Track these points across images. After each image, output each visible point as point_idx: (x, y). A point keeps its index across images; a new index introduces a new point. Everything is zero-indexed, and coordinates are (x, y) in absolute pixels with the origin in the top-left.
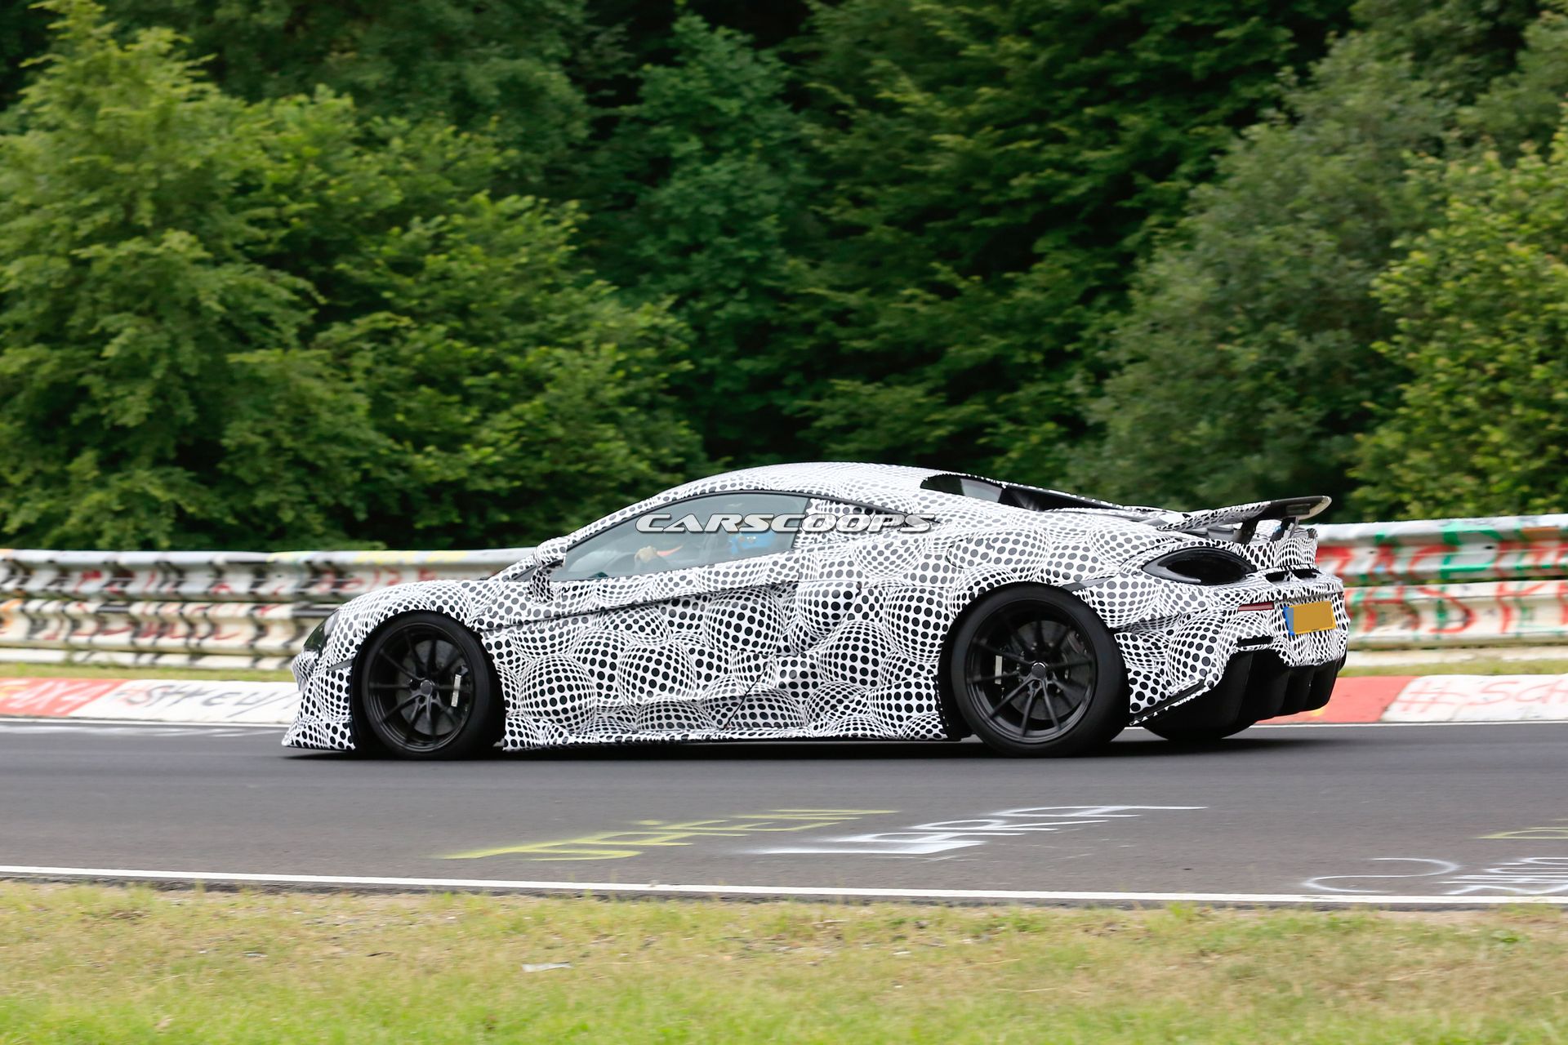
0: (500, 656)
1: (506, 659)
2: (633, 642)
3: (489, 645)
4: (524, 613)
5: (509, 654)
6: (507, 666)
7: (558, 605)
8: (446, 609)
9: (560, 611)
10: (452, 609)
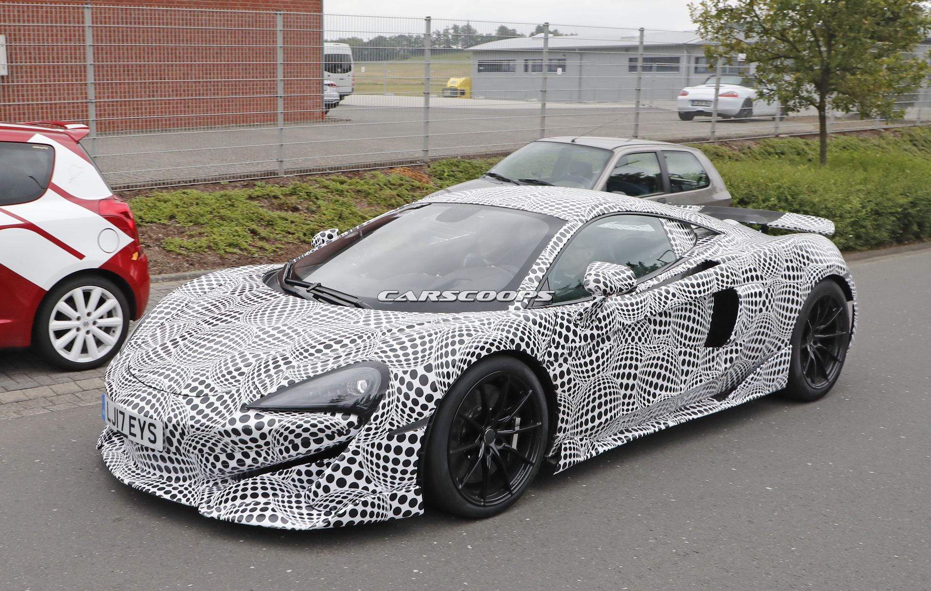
0: (563, 385)
1: (566, 387)
2: (647, 353)
3: (555, 376)
4: (577, 339)
5: (569, 381)
6: (567, 394)
7: (597, 328)
8: (523, 346)
9: (600, 332)
10: (528, 345)
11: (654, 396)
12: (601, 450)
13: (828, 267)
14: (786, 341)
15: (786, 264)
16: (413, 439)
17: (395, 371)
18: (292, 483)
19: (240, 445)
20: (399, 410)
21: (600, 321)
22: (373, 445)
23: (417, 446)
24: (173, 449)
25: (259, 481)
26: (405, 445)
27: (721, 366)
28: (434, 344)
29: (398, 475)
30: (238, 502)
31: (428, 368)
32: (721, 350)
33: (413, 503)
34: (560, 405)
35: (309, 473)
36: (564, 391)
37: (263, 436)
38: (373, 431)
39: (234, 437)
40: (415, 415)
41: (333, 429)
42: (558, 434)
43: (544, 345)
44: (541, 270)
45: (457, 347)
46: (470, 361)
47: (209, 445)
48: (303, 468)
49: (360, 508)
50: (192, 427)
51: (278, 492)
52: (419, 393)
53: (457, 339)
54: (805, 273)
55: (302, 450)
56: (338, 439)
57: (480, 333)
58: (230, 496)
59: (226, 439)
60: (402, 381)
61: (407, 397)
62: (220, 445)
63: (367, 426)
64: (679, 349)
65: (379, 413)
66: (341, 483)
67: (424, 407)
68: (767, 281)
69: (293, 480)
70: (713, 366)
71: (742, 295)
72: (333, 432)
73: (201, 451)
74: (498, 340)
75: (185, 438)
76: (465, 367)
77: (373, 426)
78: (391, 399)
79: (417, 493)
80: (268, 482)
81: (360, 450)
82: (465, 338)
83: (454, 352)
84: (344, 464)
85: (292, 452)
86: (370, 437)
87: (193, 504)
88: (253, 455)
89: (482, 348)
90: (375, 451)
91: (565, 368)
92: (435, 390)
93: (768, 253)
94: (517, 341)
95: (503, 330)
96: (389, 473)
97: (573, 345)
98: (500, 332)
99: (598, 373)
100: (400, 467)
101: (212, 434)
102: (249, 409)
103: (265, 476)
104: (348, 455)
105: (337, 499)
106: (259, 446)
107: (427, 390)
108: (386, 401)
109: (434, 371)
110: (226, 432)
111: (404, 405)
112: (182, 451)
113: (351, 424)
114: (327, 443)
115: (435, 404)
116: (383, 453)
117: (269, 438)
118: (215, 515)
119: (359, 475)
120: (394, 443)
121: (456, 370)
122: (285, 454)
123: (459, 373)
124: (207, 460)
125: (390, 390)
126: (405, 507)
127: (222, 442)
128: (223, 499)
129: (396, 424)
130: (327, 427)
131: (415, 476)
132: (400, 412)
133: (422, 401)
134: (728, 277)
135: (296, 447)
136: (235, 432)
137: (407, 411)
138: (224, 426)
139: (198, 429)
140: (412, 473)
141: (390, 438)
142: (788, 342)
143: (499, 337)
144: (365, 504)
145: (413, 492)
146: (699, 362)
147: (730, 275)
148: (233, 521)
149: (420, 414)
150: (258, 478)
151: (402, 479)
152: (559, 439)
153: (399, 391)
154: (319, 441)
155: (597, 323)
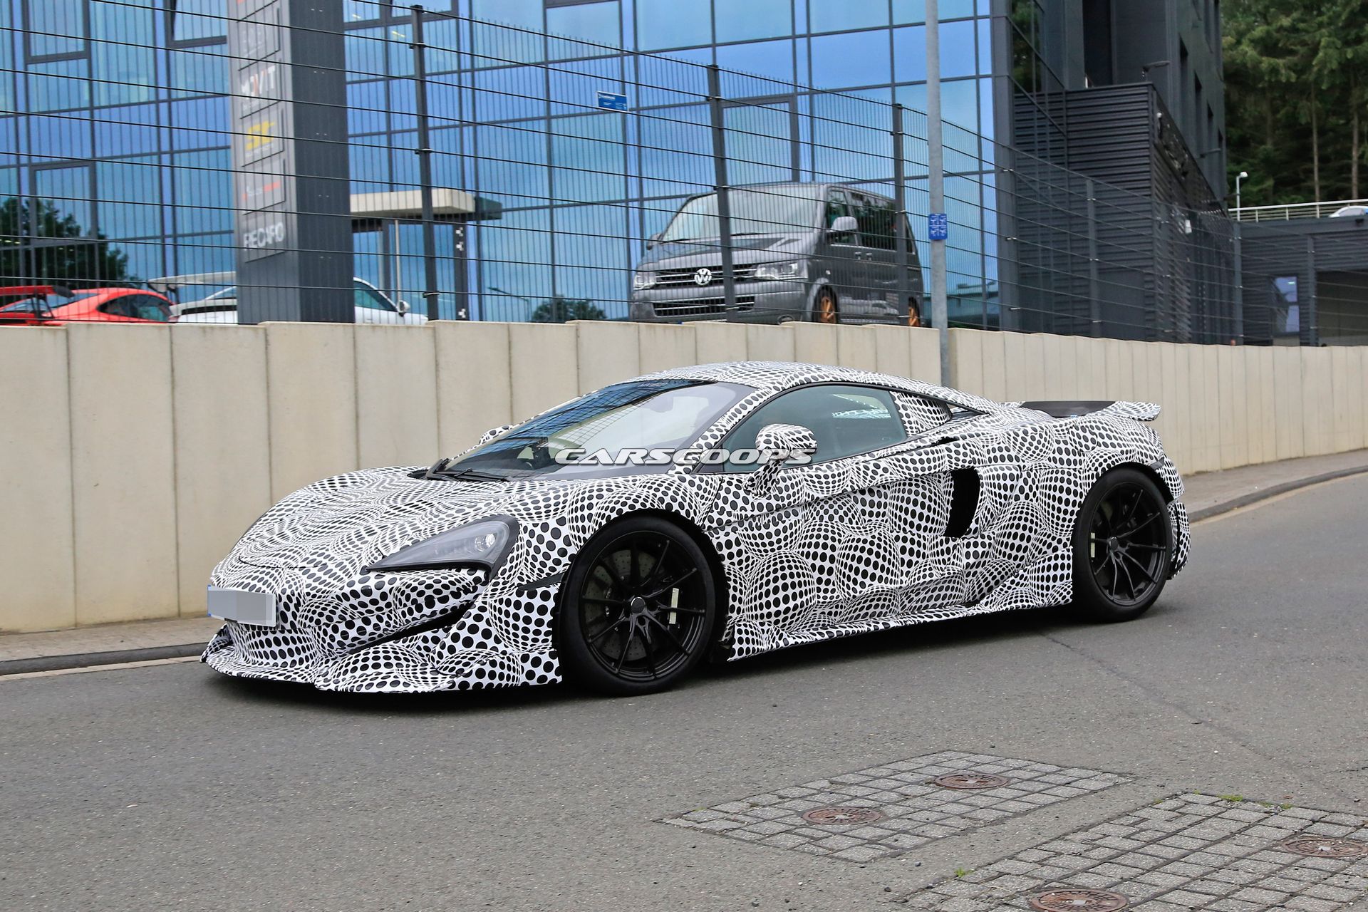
11: (863, 585)
12: (791, 641)
13: (1122, 452)
14: (1064, 540)
15: (1056, 446)
16: (545, 596)
17: (524, 523)
18: (417, 651)
19: (360, 609)
20: (528, 564)
21: (780, 491)
22: (501, 601)
23: (551, 604)
24: (288, 626)
25: (381, 650)
26: (537, 602)
27: (961, 560)
28: (569, 498)
29: (531, 636)
30: (359, 673)
31: (562, 521)
32: (959, 541)
33: (548, 667)
34: (730, 580)
35: (436, 640)
36: (733, 564)
37: (384, 596)
38: (501, 586)
39: (353, 601)
40: (546, 570)
41: (458, 585)
42: (730, 614)
43: (703, 509)
44: (714, 437)
45: (594, 501)
46: (609, 516)
47: (327, 613)
48: (429, 634)
49: (488, 668)
50: (308, 594)
51: (403, 662)
52: (551, 546)
53: (595, 494)
54: (1086, 458)
55: (427, 611)
56: (464, 597)
57: (622, 489)
58: (350, 668)
59: (345, 604)
60: (532, 534)
61: (537, 550)
62: (338, 612)
63: (494, 581)
64: (895, 534)
65: (508, 566)
66: (468, 642)
67: (557, 562)
68: (1026, 464)
69: (419, 648)
70: (949, 559)
71: (984, 476)
72: (458, 589)
73: (318, 622)
74: (643, 497)
75: (301, 608)
76: (604, 522)
77: (501, 581)
78: (519, 552)
79: (552, 655)
80: (391, 650)
81: (487, 606)
82: (604, 493)
83: (590, 507)
84: (470, 622)
85: (416, 614)
86: (498, 592)
87: (309, 681)
88: (374, 620)
89: (624, 504)
90: (504, 607)
91: (732, 537)
92: (569, 545)
93: (1030, 431)
94: (667, 500)
95: (650, 488)
96: (520, 633)
97: (743, 513)
98: (646, 489)
99: (780, 548)
100: (532, 627)
101: (330, 600)
102: (369, 571)
103: (387, 644)
104: (474, 611)
105: (464, 661)
106: (380, 609)
107: (559, 544)
108: (515, 554)
109: (567, 524)
110: (344, 595)
111: (535, 558)
112: (298, 626)
113: (477, 580)
114: (452, 602)
115: (569, 559)
116: (512, 610)
117: (390, 599)
118: (332, 687)
119: (487, 634)
120: (524, 599)
121: (592, 524)
122: (408, 617)
123: (597, 528)
124: (325, 633)
125: (519, 543)
126: (539, 671)
127: (340, 608)
128: (342, 671)
129: (526, 578)
130: (451, 582)
131: (550, 638)
132: (530, 566)
133: (554, 555)
134: (965, 454)
135: (419, 608)
136: (355, 594)
137: (538, 565)
138: (341, 589)
139: (314, 596)
140: (547, 634)
141: (519, 594)
142: (1069, 543)
143: (645, 494)
144: (493, 663)
145: (547, 654)
146: (927, 552)
147: (969, 453)
148: (352, 691)
149: (552, 569)
150: (380, 646)
151: (535, 640)
152: (732, 620)
153: (529, 544)
154: (444, 600)
155: (777, 492)
